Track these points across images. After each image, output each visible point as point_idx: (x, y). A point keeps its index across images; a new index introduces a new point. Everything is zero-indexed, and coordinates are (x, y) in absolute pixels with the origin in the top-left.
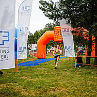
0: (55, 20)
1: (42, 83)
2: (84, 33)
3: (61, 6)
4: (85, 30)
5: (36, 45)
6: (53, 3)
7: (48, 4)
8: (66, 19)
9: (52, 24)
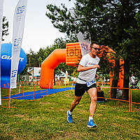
0: (68, 33)
1: (45, 124)
2: (108, 54)
3: (78, 14)
4: (111, 50)
5: (40, 69)
6: (66, 9)
7: (59, 10)
8: (83, 33)
9: (64, 40)
